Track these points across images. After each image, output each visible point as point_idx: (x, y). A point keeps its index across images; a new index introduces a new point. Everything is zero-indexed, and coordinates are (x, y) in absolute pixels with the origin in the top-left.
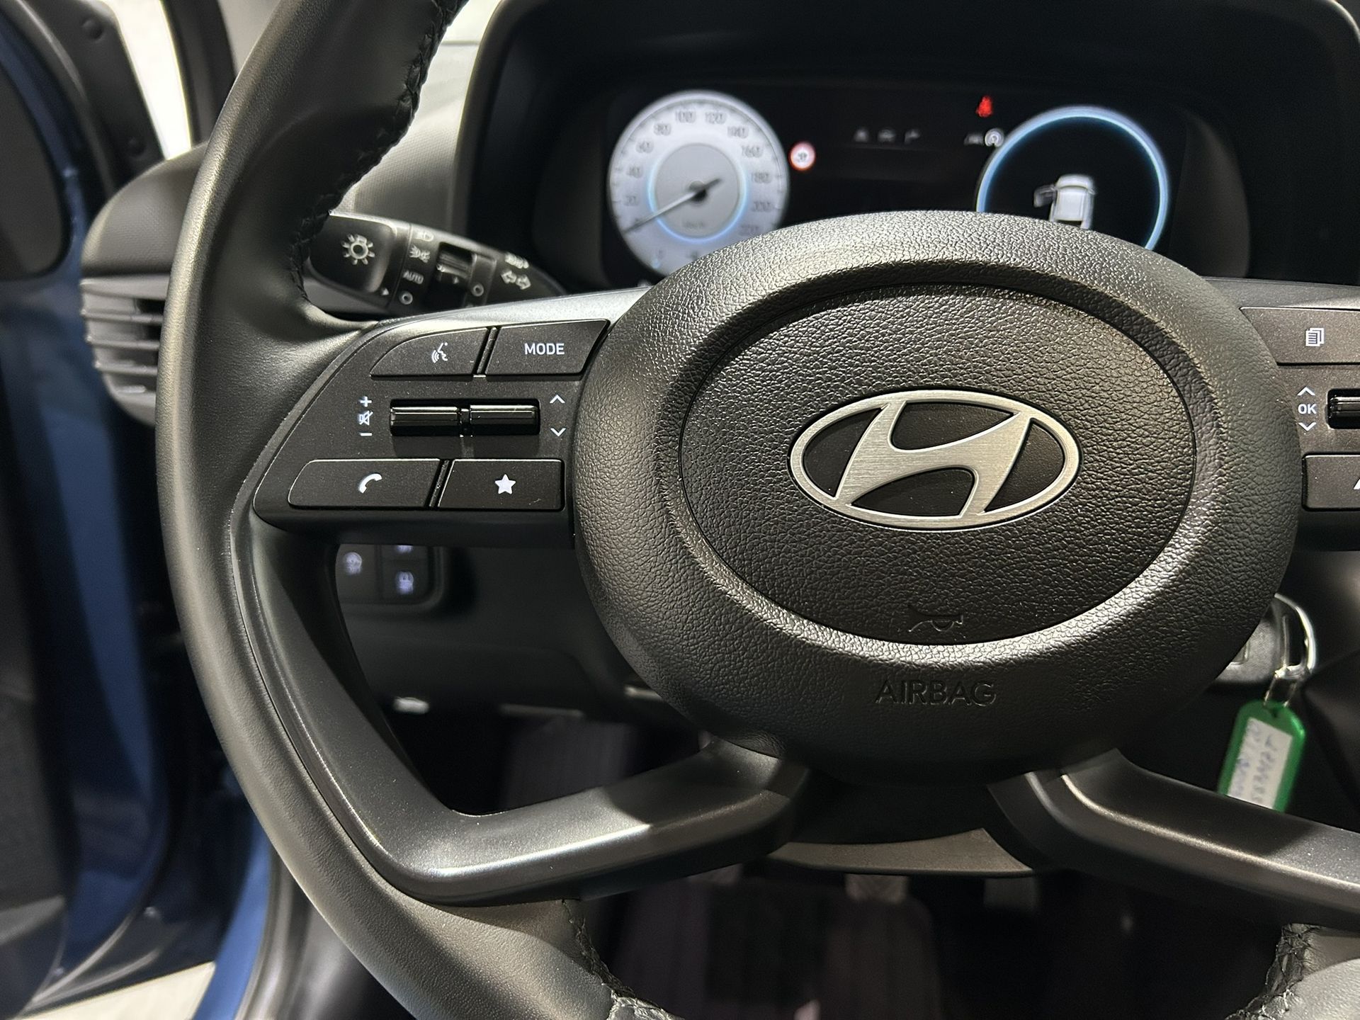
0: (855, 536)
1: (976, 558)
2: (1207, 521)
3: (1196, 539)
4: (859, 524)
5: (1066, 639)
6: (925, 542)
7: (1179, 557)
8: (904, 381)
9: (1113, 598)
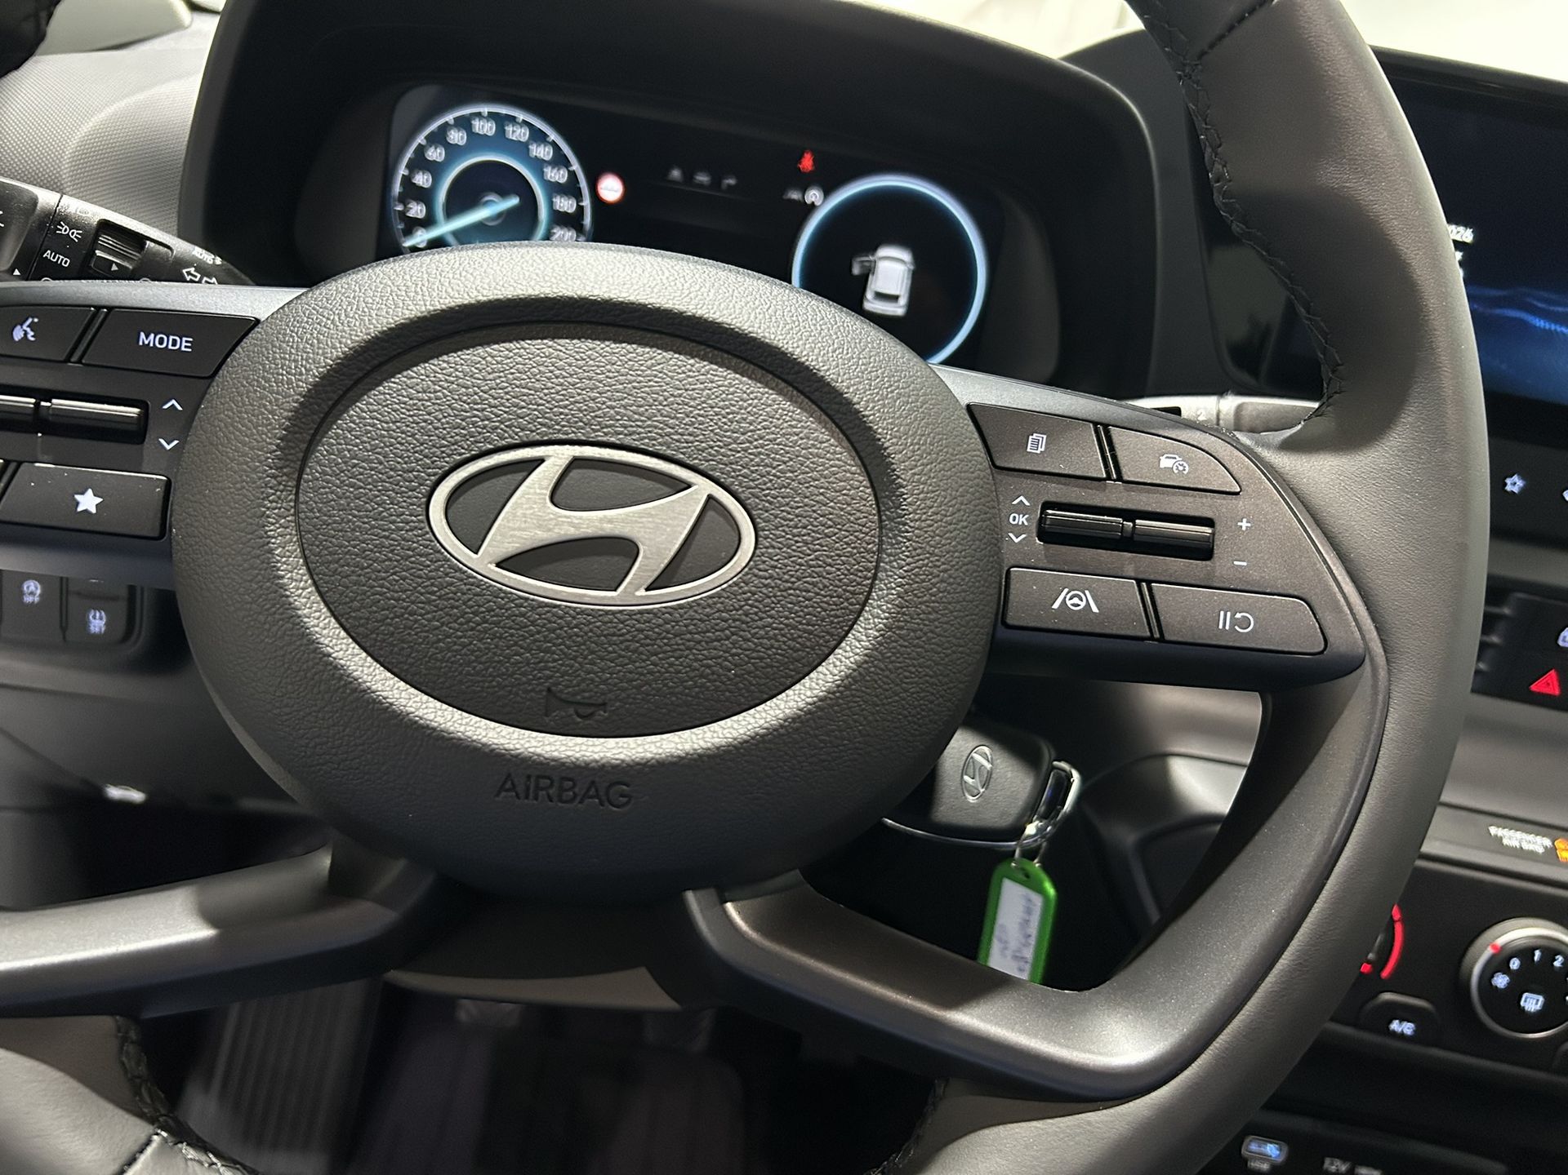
0: (494, 602)
1: (629, 641)
2: (881, 625)
3: (867, 644)
4: (501, 590)
5: (717, 740)
6: (574, 618)
7: (847, 661)
8: (573, 432)
9: (774, 700)
